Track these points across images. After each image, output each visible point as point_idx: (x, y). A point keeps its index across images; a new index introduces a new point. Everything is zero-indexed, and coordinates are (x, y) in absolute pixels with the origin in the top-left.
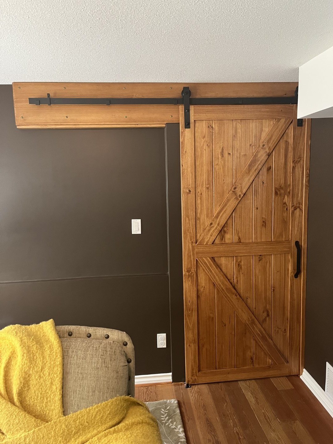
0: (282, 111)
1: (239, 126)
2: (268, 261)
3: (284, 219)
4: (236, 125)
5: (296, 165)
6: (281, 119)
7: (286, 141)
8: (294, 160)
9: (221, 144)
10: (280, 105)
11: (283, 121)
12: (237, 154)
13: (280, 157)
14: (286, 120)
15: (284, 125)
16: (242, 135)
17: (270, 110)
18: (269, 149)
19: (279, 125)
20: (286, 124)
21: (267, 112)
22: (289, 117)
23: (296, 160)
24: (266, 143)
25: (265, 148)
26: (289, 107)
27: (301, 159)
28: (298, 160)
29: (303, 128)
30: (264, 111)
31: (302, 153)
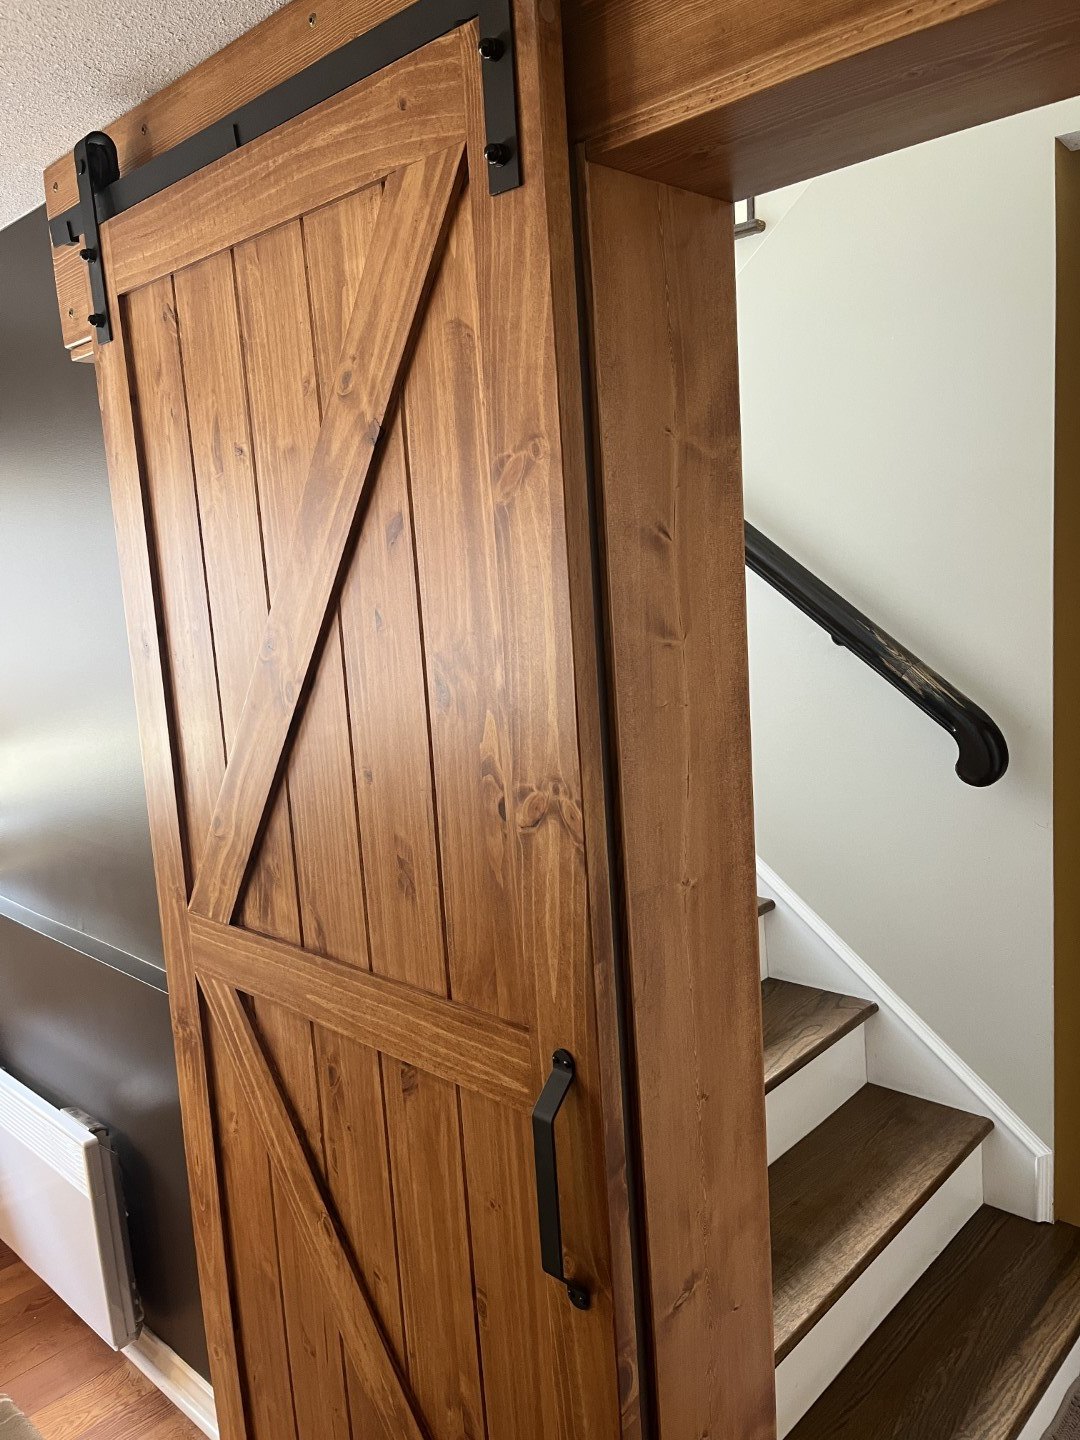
0: (403, 105)
1: (252, 273)
2: (443, 1117)
3: (492, 873)
4: (244, 268)
5: (517, 494)
6: (404, 167)
7: (458, 325)
8: (502, 463)
9: (210, 401)
10: (392, 71)
11: (414, 178)
12: (264, 445)
13: (438, 442)
14: (431, 163)
15: (422, 209)
16: (271, 330)
17: (352, 124)
18: (371, 394)
19: (400, 220)
20: (431, 199)
21: (338, 144)
22: (446, 139)
23: (509, 456)
24: (354, 359)
25: (352, 393)
26: (439, 63)
27: (536, 451)
28: (522, 453)
29: (527, 199)
30: (328, 146)
31: (541, 399)
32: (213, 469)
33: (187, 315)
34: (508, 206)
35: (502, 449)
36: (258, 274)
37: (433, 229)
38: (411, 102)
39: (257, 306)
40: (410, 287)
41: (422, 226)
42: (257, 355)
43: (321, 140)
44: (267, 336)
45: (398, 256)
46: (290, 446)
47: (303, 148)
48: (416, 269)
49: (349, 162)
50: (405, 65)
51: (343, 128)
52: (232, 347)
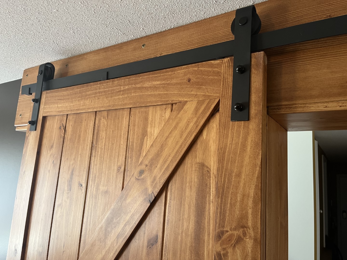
0: (189, 80)
1: (104, 122)
4: (100, 120)
5: (230, 250)
6: (186, 102)
7: (203, 165)
8: (222, 233)
9: (72, 162)
10: (186, 68)
11: (190, 107)
12: (93, 186)
13: (184, 211)
14: (200, 103)
15: (192, 118)
17: (163, 82)
18: (153, 182)
19: (180, 119)
20: (198, 115)
21: (155, 88)
22: (210, 96)
23: (227, 231)
24: (147, 166)
25: (143, 179)
26: (210, 69)
27: (245, 234)
28: (236, 233)
29: (251, 127)
30: (150, 87)
31: (250, 211)
32: (66, 188)
33: (70, 129)
34: (240, 127)
35: (223, 227)
36: (106, 123)
37: (197, 127)
38: (193, 80)
39: (103, 134)
40: (181, 146)
41: (192, 124)
42: (98, 152)
43: (147, 85)
44: (105, 146)
45: (176, 133)
46: (105, 190)
47: (138, 86)
48: (185, 139)
49: (159, 94)
50: (193, 67)
51: (158, 83)
52: (87, 145)
